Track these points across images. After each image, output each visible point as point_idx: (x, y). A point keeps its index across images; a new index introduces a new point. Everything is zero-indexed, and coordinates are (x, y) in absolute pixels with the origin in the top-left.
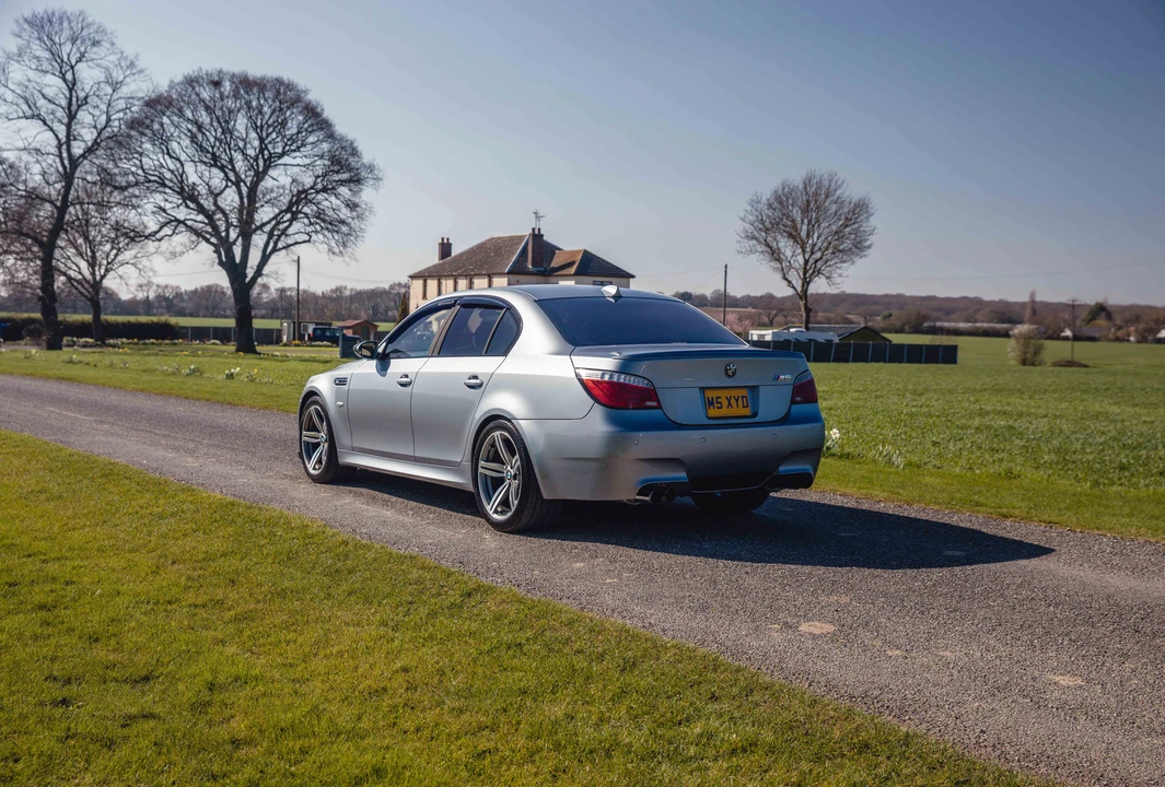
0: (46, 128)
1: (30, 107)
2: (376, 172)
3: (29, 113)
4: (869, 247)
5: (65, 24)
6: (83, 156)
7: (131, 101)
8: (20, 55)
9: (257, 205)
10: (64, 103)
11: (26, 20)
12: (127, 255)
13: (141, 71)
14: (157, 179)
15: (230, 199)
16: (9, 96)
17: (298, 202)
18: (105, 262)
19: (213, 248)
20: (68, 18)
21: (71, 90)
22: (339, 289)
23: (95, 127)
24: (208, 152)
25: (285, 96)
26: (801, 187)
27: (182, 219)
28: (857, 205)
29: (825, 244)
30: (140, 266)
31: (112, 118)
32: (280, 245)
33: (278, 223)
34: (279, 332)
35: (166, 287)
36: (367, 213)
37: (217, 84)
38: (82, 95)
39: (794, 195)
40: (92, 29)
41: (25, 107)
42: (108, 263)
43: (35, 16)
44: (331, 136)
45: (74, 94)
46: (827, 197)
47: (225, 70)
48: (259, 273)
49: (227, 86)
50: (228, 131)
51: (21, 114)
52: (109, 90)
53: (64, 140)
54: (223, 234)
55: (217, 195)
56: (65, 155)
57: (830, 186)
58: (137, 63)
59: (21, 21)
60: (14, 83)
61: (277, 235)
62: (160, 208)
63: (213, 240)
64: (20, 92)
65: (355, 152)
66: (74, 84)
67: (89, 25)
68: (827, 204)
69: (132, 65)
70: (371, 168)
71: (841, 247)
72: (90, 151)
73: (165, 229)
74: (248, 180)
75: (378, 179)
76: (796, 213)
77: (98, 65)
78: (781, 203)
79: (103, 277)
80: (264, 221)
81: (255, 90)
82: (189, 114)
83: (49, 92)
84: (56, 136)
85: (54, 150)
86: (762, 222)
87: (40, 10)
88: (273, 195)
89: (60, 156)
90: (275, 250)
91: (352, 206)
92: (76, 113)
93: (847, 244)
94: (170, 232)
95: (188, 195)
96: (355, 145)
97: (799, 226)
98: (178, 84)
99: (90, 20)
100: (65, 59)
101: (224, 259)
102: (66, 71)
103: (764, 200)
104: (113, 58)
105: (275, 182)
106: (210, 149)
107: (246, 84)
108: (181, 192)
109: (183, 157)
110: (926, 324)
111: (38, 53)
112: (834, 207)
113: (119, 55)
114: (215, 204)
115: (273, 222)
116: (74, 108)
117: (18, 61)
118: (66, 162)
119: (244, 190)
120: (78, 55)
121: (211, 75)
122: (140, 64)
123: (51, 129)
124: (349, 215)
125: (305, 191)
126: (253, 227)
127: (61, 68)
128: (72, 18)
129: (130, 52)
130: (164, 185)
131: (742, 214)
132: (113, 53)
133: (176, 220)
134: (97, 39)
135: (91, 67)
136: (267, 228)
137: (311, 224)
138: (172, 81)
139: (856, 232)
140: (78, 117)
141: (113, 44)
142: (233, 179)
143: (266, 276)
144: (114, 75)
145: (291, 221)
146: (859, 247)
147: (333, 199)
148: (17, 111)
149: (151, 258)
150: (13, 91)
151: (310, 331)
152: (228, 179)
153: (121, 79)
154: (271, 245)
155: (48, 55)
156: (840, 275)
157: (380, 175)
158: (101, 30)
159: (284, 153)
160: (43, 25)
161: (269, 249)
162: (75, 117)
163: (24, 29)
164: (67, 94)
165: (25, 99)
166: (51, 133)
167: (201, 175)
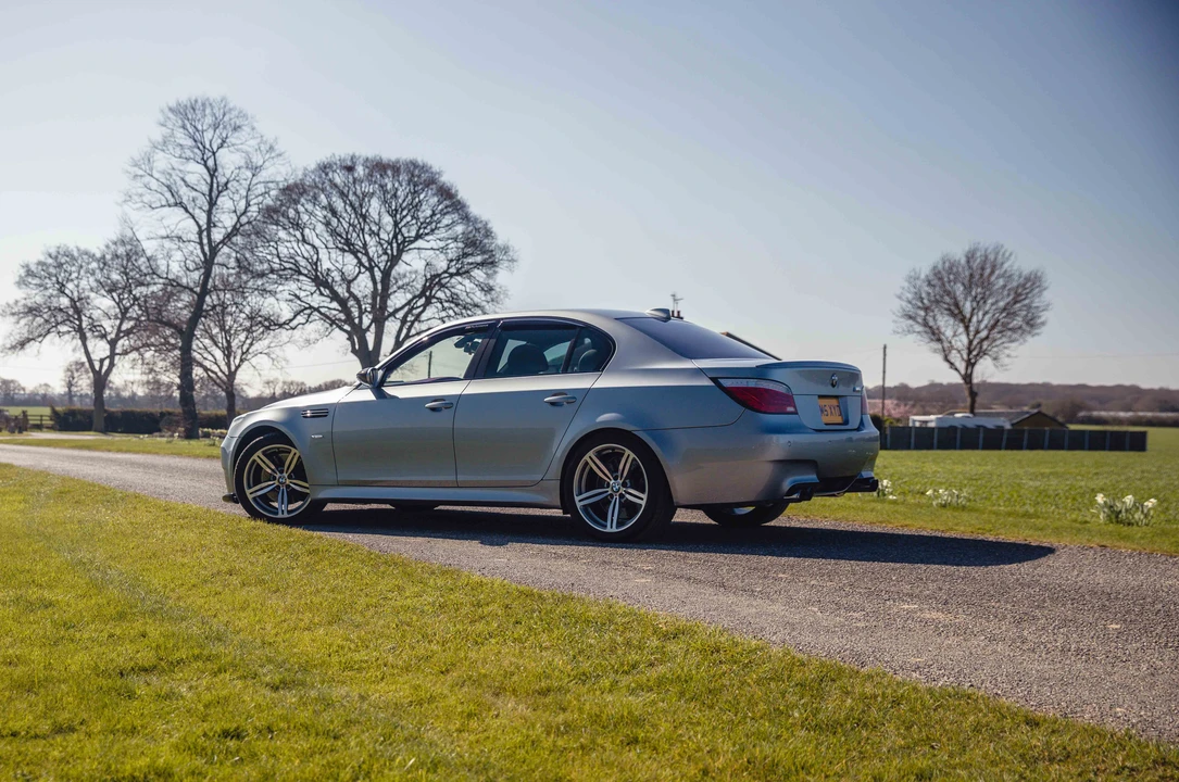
0: (188, 215)
1: (173, 195)
2: (511, 253)
3: (172, 201)
4: (1043, 324)
5: (208, 111)
6: (222, 242)
7: (270, 185)
8: (165, 144)
9: (391, 291)
10: (205, 189)
11: (171, 109)
12: (257, 346)
13: (280, 155)
14: (291, 266)
15: (363, 286)
16: (154, 185)
17: (431, 288)
18: (239, 352)
19: (347, 336)
20: (211, 105)
21: (212, 176)
23: (235, 211)
24: (342, 238)
25: (420, 177)
26: (963, 261)
27: (316, 306)
28: (1028, 279)
29: (992, 322)
30: (273, 356)
31: (252, 203)
32: (413, 332)
33: (413, 308)
36: (502, 296)
37: (350, 169)
38: (223, 180)
39: (955, 270)
40: (234, 113)
41: (168, 195)
42: (243, 353)
43: (179, 104)
44: (466, 218)
45: (215, 181)
46: (992, 272)
47: (358, 155)
49: (360, 171)
50: (362, 216)
51: (164, 203)
52: (249, 175)
53: (205, 227)
54: (357, 321)
55: (350, 282)
56: (205, 241)
57: (996, 259)
58: (276, 147)
59: (167, 110)
60: (159, 172)
61: (410, 321)
62: (296, 296)
63: (347, 327)
64: (164, 180)
65: (488, 233)
66: (216, 170)
67: (230, 110)
68: (993, 278)
69: (271, 148)
70: (505, 250)
71: (1011, 326)
72: (229, 236)
73: (299, 317)
74: (382, 266)
75: (513, 261)
76: (959, 289)
77: (239, 151)
78: (941, 279)
79: (238, 367)
80: (398, 306)
81: (389, 173)
82: (323, 199)
83: (191, 179)
84: (197, 223)
85: (195, 237)
86: (921, 299)
87: (184, 99)
88: (406, 280)
89: (201, 244)
91: (487, 289)
92: (217, 199)
93: (1018, 322)
94: (304, 321)
95: (321, 281)
96: (489, 226)
97: (961, 304)
98: (313, 172)
99: (231, 105)
100: (208, 146)
101: (357, 347)
102: (208, 158)
103: (923, 276)
104: (253, 143)
105: (408, 268)
106: (344, 235)
107: (379, 167)
108: (315, 280)
109: (317, 243)
110: (1082, 414)
111: (181, 142)
112: (1001, 282)
113: (259, 140)
114: (348, 291)
115: (406, 309)
116: (214, 195)
117: (163, 151)
118: (206, 248)
119: (378, 275)
120: (220, 141)
121: (344, 160)
122: (279, 148)
123: (193, 217)
124: (484, 298)
125: (439, 275)
126: (386, 313)
127: (203, 155)
128: (214, 104)
129: (269, 137)
130: (300, 273)
131: (899, 292)
132: (253, 138)
133: (311, 307)
134: (238, 123)
135: (232, 152)
136: (400, 315)
137: (444, 309)
138: (305, 169)
139: (1029, 307)
140: (218, 202)
141: (253, 129)
142: (367, 264)
144: (254, 160)
145: (425, 306)
146: (1031, 324)
147: (466, 282)
148: (160, 200)
149: (284, 347)
150: (158, 180)
152: (360, 263)
153: (260, 163)
154: (405, 331)
155: (190, 142)
156: (1008, 356)
157: (515, 258)
158: (242, 115)
159: (418, 237)
160: (187, 113)
161: (402, 336)
162: (215, 203)
163: (169, 118)
164: (209, 181)
165: (168, 187)
166: (192, 221)
167: (334, 261)
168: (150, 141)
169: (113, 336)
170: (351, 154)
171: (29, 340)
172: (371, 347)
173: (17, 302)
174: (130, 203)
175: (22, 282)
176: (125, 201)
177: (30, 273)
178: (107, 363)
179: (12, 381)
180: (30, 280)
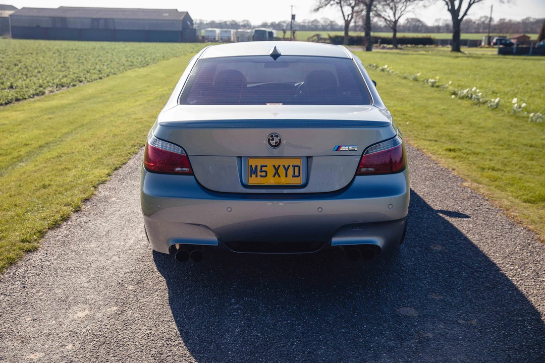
12: (409, 8)
18: (400, 12)
19: (445, 3)
22: (528, 19)
34: (480, 41)
42: (402, 12)
48: (465, 14)
79: (399, 18)
90: (473, 3)
101: (450, 7)
151: (494, 40)
169: (353, 5)
171: (320, 7)
178: (350, 16)
179: (334, 21)
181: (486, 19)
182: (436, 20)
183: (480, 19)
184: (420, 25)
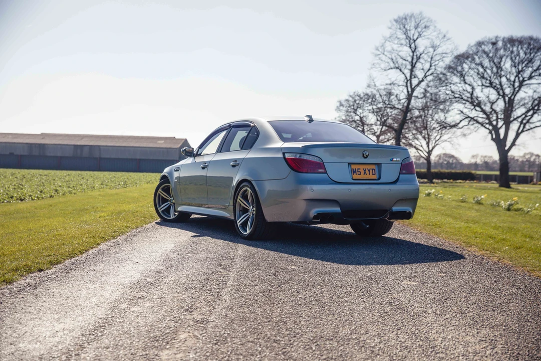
0: (401, 73)
1: (393, 62)
3: (392, 65)
5: (413, 19)
6: (418, 85)
7: (444, 55)
8: (390, 37)
9: (516, 107)
10: (410, 59)
11: (395, 20)
12: (445, 137)
13: (449, 39)
16: (383, 57)
18: (434, 142)
19: (488, 131)
20: (414, 17)
21: (413, 52)
23: (423, 69)
24: (487, 80)
25: (534, 46)
27: (473, 117)
30: (452, 142)
31: (433, 65)
32: (525, 129)
33: (526, 116)
34: (532, 177)
35: (486, 157)
37: (494, 44)
38: (419, 54)
40: (426, 20)
42: (436, 142)
43: (399, 17)
45: (415, 54)
47: (499, 36)
48: (513, 144)
49: (500, 44)
50: (499, 68)
51: (390, 67)
52: (431, 50)
53: (409, 78)
55: (492, 103)
56: (409, 84)
59: (393, 20)
60: (387, 52)
61: (525, 122)
62: (461, 111)
63: (487, 126)
64: (390, 56)
66: (415, 49)
67: (424, 18)
69: (444, 36)
72: (420, 82)
73: (463, 122)
74: (509, 96)
77: (428, 38)
79: (433, 149)
80: (518, 115)
81: (517, 43)
82: (477, 61)
83: (403, 54)
84: (406, 76)
87: (401, 14)
88: (526, 101)
89: (407, 86)
90: (523, 131)
92: (415, 64)
94: (467, 123)
95: (476, 103)
98: (472, 46)
99: (424, 16)
100: (412, 38)
101: (494, 137)
102: (412, 43)
104: (435, 33)
106: (489, 79)
107: (512, 41)
108: (472, 103)
111: (399, 36)
113: (438, 32)
114: (491, 108)
115: (523, 116)
116: (414, 62)
117: (389, 41)
118: (410, 90)
119: (507, 99)
120: (418, 35)
121: (492, 39)
122: (448, 36)
123: (404, 73)
126: (512, 119)
127: (410, 42)
128: (416, 17)
129: (444, 31)
130: (463, 99)
132: (435, 31)
133: (469, 117)
134: (427, 25)
135: (424, 40)
136: (520, 120)
138: (469, 45)
140: (416, 66)
141: (435, 27)
142: (502, 94)
143: (518, 145)
144: (435, 43)
145: (532, 116)
148: (388, 66)
150: (386, 56)
152: (499, 95)
153: (438, 44)
154: (521, 128)
155: (404, 36)
158: (430, 20)
159: (530, 78)
160: (402, 22)
161: (520, 131)
162: (414, 66)
163: (393, 25)
164: (411, 54)
165: (392, 59)
166: (403, 76)
167: (485, 94)
168: (383, 37)
169: (378, 133)
170: (496, 35)
172: (502, 137)
173: (336, 118)
174: (374, 69)
175: (338, 109)
176: (372, 68)
177: (341, 105)
180: (341, 108)
181: (531, 156)
182: (473, 156)
183: (524, 156)
184: (455, 161)
